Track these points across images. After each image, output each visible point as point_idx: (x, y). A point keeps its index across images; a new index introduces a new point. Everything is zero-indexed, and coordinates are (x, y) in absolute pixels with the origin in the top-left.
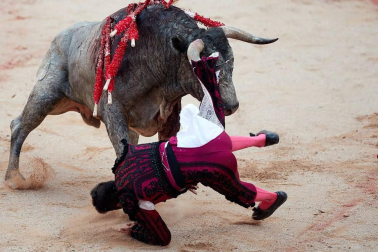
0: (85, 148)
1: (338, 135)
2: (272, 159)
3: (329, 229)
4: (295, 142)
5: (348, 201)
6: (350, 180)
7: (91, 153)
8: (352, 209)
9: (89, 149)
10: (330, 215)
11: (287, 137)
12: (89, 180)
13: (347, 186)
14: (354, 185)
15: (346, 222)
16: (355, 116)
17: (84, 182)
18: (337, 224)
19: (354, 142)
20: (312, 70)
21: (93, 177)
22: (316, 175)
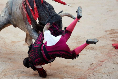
0: (11, 42)
1: (98, 37)
2: (76, 45)
3: (95, 70)
4: (84, 39)
5: (102, 60)
6: (102, 52)
7: (13, 43)
8: (104, 63)
9: (12, 42)
10: (96, 65)
11: (81, 38)
12: (12, 52)
13: (102, 55)
14: (104, 54)
15: (101, 67)
16: (104, 30)
17: (11, 53)
18: (98, 68)
19: (104, 39)
20: (90, 14)
21: (13, 52)
22: (91, 51)
